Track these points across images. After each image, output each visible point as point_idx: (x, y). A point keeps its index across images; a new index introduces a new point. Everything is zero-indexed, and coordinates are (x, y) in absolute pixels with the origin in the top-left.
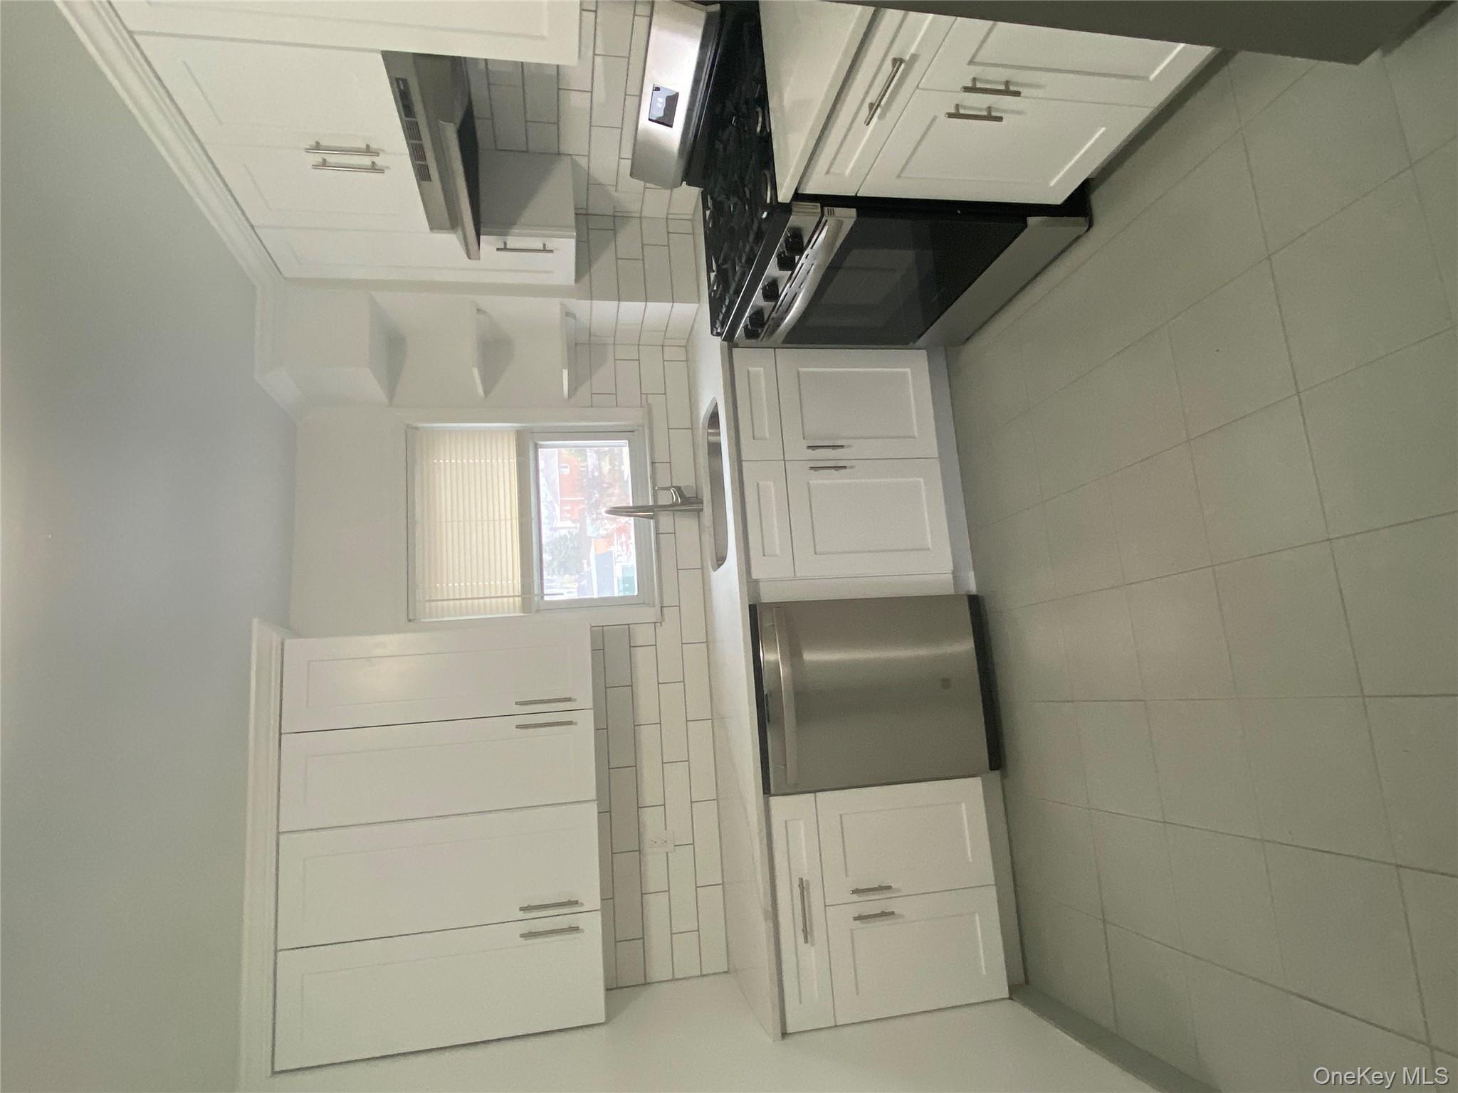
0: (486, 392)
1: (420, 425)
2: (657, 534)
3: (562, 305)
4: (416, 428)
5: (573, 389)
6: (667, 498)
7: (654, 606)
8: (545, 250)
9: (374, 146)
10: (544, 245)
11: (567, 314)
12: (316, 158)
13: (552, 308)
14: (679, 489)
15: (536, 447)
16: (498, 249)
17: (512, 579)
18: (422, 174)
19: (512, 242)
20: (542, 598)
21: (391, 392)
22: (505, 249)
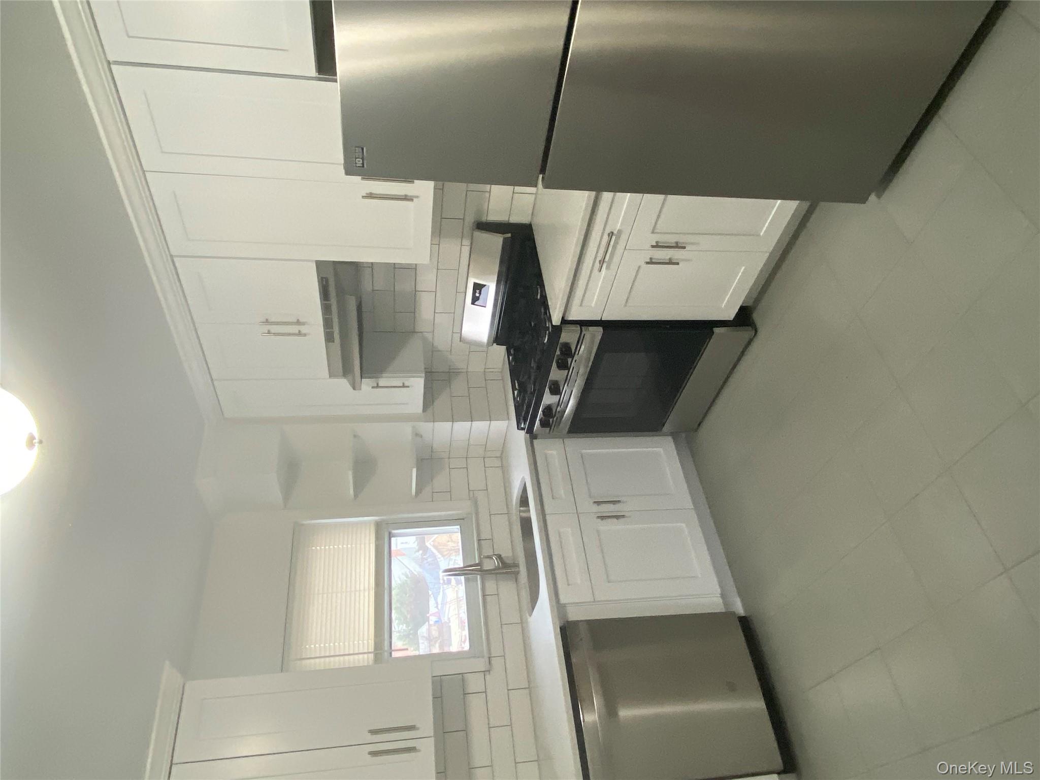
0: (356, 496)
1: (305, 522)
2: (484, 596)
3: (413, 427)
4: (303, 525)
5: (419, 491)
6: (489, 565)
7: (483, 657)
8: (404, 386)
9: (301, 320)
10: (403, 384)
11: (417, 435)
12: (266, 328)
13: (407, 429)
14: (499, 557)
15: (390, 536)
16: (373, 387)
17: (367, 641)
18: (329, 338)
19: (382, 382)
20: (391, 654)
21: (287, 496)
22: (378, 386)
